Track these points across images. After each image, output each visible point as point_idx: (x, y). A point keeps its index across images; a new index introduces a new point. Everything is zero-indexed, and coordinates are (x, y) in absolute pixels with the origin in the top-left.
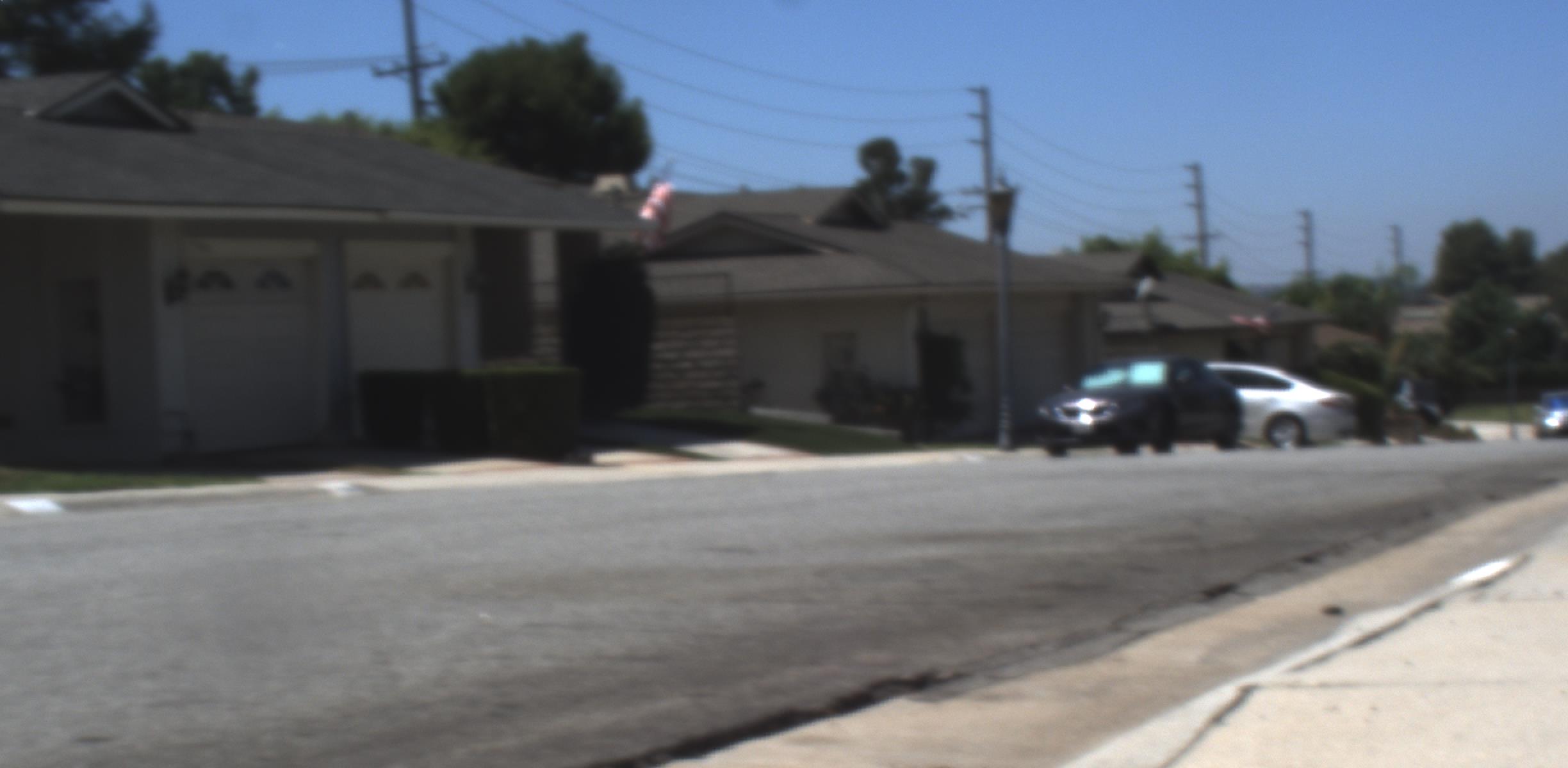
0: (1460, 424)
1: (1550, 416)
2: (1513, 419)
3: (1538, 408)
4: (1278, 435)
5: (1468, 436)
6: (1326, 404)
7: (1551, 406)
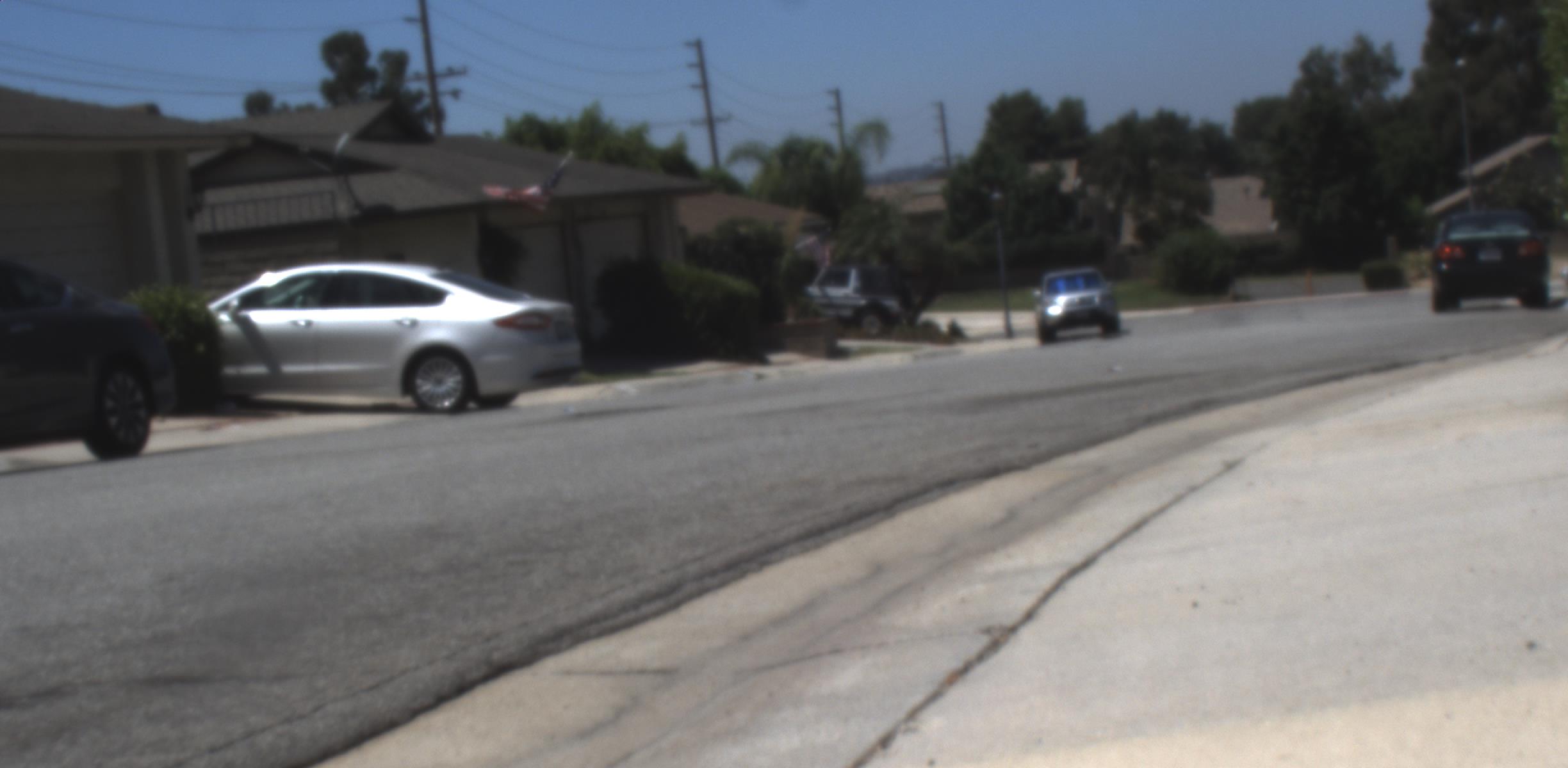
0: (942, 320)
1: (1052, 303)
2: (1007, 308)
3: (1037, 293)
4: (425, 387)
5: (956, 334)
6: (505, 323)
7: (1054, 290)
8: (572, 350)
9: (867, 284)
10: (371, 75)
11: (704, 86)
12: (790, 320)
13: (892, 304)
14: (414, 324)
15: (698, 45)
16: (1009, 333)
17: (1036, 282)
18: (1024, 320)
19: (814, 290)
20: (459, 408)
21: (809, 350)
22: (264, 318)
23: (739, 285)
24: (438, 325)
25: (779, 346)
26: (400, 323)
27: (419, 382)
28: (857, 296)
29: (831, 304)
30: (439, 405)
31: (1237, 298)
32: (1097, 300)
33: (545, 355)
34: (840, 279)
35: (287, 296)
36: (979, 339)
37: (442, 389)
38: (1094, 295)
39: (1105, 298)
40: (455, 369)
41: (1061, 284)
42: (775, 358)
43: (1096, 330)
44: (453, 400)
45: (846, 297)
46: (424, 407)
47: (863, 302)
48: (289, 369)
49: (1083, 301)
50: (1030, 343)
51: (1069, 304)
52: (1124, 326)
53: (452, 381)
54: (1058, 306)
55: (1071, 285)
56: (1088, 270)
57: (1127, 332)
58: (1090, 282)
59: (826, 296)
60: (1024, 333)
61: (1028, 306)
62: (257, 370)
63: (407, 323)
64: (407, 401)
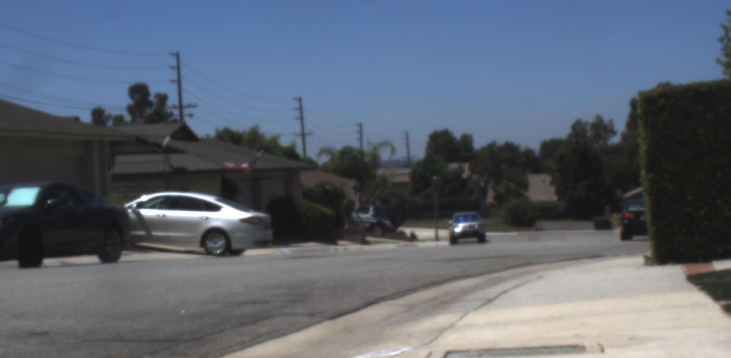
0: (408, 231)
1: (456, 226)
2: (437, 227)
3: (451, 222)
4: (210, 244)
6: (245, 221)
8: (269, 234)
9: (377, 213)
10: (150, 104)
11: (302, 118)
12: (346, 227)
13: (388, 223)
14: (207, 219)
15: (300, 100)
16: (437, 239)
17: (450, 217)
18: (444, 233)
19: (354, 214)
20: (222, 254)
21: (354, 240)
22: (146, 212)
23: (326, 210)
24: (217, 219)
25: (341, 238)
26: (201, 218)
27: (207, 242)
28: (373, 218)
29: (362, 222)
30: (215, 252)
31: (538, 229)
32: (476, 226)
33: (259, 235)
34: (365, 210)
35: (153, 204)
36: (424, 240)
37: (217, 246)
38: (475, 224)
39: (480, 226)
40: (223, 238)
41: (461, 218)
42: (341, 242)
43: (475, 239)
44: (221, 251)
45: (368, 218)
46: (209, 253)
47: (375, 221)
48: (155, 233)
49: (470, 227)
50: (446, 243)
51: (464, 228)
53: (221, 243)
54: (459, 228)
55: (466, 219)
56: (473, 213)
57: (488, 241)
58: (474, 218)
59: (359, 217)
60: (443, 239)
61: (446, 227)
62: (142, 233)
63: (205, 218)
64: (202, 250)
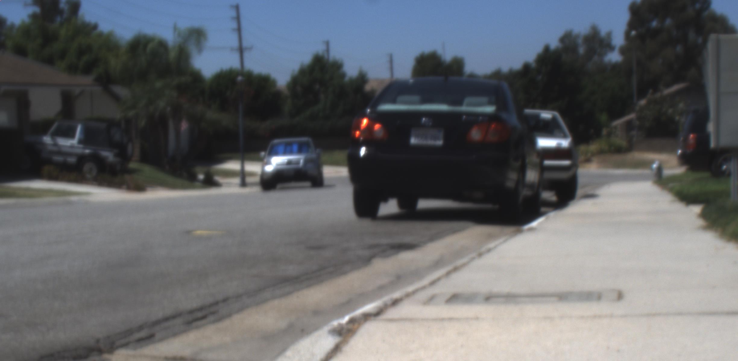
1: (269, 163)
5: (209, 182)
9: (89, 137)
10: (60, 12)
11: (239, 30)
13: (109, 155)
15: (237, 8)
16: (243, 183)
19: (47, 139)
28: (81, 146)
29: (60, 152)
32: (302, 162)
34: (68, 132)
38: (301, 159)
39: (306, 161)
41: (281, 148)
45: (72, 147)
47: (85, 152)
49: (289, 163)
50: (256, 191)
51: (280, 164)
52: (326, 182)
54: (272, 165)
55: (287, 150)
56: (303, 139)
58: (302, 148)
59: (56, 145)
60: (253, 184)
